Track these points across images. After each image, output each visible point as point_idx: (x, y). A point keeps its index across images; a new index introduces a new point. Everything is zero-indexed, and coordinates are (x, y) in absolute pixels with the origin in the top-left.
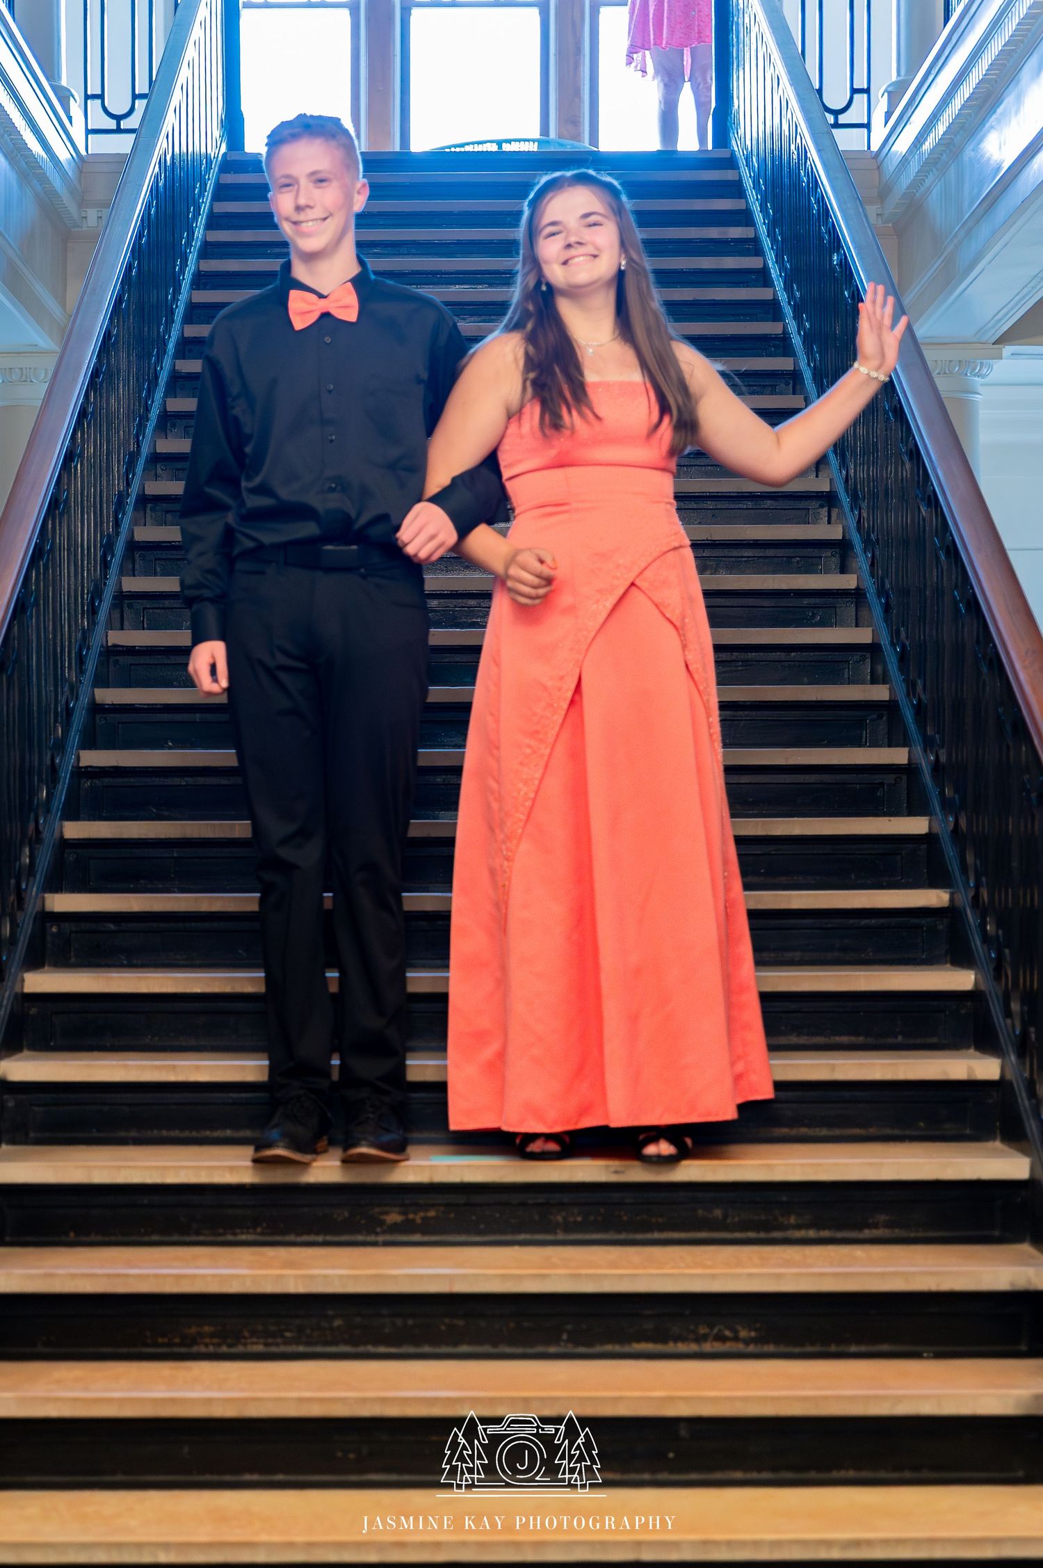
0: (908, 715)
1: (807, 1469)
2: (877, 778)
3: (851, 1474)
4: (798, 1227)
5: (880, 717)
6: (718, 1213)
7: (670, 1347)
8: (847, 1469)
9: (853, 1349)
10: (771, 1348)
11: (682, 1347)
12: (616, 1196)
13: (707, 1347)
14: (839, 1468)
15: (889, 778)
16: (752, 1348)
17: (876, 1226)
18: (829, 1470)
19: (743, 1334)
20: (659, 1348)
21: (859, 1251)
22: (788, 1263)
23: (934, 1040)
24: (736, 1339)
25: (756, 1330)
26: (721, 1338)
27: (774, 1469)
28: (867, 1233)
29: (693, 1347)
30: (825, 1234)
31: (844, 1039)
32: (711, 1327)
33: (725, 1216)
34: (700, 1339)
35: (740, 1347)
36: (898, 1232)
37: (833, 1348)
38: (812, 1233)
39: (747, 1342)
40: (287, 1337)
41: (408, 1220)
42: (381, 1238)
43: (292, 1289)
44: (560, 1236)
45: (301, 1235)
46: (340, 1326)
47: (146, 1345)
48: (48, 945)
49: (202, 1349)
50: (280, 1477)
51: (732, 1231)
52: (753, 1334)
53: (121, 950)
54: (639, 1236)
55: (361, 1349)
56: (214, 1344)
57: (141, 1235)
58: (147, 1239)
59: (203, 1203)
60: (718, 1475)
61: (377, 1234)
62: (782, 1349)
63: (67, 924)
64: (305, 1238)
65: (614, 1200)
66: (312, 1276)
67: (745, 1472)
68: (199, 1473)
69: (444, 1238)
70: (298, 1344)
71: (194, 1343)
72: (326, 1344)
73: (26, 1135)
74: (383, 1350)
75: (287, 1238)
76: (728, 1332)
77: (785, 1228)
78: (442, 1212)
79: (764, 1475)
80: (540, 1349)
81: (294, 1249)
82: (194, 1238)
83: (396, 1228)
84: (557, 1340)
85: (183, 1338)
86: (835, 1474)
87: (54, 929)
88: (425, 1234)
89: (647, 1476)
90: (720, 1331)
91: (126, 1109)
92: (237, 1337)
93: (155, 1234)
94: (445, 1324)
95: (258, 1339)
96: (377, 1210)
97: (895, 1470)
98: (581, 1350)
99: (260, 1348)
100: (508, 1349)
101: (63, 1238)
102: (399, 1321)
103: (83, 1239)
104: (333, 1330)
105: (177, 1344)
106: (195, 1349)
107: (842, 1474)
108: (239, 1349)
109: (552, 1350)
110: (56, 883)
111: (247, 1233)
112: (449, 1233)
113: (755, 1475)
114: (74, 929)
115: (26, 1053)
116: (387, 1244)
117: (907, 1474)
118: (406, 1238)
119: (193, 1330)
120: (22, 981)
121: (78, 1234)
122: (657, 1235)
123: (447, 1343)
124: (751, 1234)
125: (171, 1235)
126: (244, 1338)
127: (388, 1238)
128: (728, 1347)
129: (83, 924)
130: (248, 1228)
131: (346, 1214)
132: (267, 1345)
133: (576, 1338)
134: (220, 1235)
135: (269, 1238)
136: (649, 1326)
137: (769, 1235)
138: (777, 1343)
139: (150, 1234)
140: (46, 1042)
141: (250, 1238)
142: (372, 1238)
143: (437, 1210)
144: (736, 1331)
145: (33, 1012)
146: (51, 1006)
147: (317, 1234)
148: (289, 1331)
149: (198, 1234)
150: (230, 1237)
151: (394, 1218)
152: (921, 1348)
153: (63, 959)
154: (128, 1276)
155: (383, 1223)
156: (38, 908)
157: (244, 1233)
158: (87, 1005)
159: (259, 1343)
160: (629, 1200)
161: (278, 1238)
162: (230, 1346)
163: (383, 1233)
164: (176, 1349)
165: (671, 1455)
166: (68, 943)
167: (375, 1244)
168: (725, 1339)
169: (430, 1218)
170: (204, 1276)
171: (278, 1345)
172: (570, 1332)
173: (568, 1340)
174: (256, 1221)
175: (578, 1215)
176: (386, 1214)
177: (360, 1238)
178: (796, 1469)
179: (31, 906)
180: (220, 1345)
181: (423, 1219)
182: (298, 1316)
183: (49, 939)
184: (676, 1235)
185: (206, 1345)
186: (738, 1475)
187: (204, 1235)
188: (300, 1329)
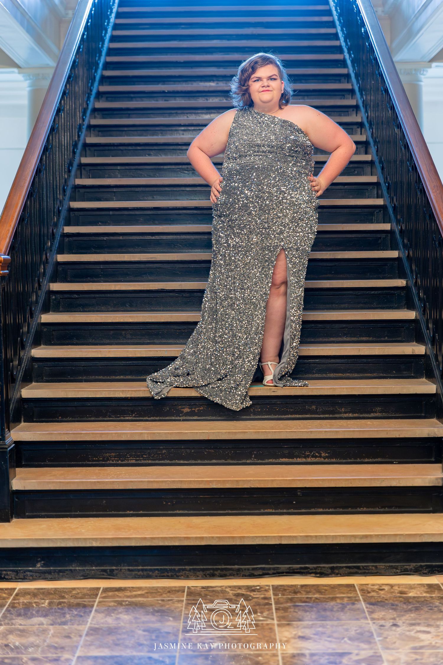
0: (391, 211)
1: (347, 507)
2: (379, 235)
3: (365, 509)
4: (345, 413)
5: (380, 211)
6: (314, 407)
7: (295, 460)
8: (363, 507)
9: (366, 460)
10: (334, 460)
11: (299, 460)
12: (274, 401)
13: (309, 460)
14: (360, 507)
15: (383, 235)
16: (326, 460)
17: (376, 412)
18: (356, 508)
19: (323, 455)
20: (291, 460)
21: (369, 422)
22: (341, 427)
23: (400, 339)
24: (320, 457)
25: (328, 453)
26: (313, 456)
27: (335, 508)
28: (372, 415)
29: (304, 460)
30: (356, 415)
31: (364, 339)
32: (311, 452)
33: (317, 409)
34: (306, 457)
35: (322, 460)
36: (384, 415)
37: (358, 460)
38: (351, 415)
39: (325, 458)
40: (144, 457)
41: (192, 411)
42: (181, 418)
43: (146, 439)
44: (252, 417)
45: (150, 417)
46: (165, 452)
47: (90, 461)
48: (52, 304)
49: (111, 462)
50: (141, 512)
51: (319, 414)
52: (327, 455)
53: (80, 305)
54: (283, 417)
55: (174, 462)
56: (115, 460)
57: (87, 417)
58: (89, 419)
59: (112, 405)
60: (313, 510)
61: (180, 416)
62: (339, 460)
63: (58, 295)
64: (152, 418)
65: (273, 403)
66: (154, 433)
67: (323, 509)
68: (109, 511)
69: (207, 418)
70: (148, 460)
71: (108, 460)
72: (160, 460)
73: (42, 379)
74: (182, 462)
75: (145, 418)
76: (317, 454)
77: (341, 413)
78: (206, 408)
79: (331, 510)
80: (244, 461)
81: (147, 423)
82: (108, 419)
83: (187, 414)
84: (250, 458)
85: (104, 458)
86: (359, 509)
87: (54, 297)
88: (199, 416)
89: (285, 511)
90: (314, 453)
91: (82, 368)
92: (125, 457)
93: (93, 417)
94: (206, 452)
95: (133, 458)
96: (180, 407)
97: (382, 507)
98: (260, 461)
99: (134, 462)
100: (231, 462)
101: (56, 419)
102: (188, 451)
103: (64, 419)
104: (162, 454)
105: (101, 460)
106: (108, 462)
107: (361, 509)
108: (126, 462)
109: (248, 461)
110: (54, 279)
111: (129, 416)
112: (209, 416)
113: (327, 510)
114: (61, 297)
115: (42, 346)
116: (184, 420)
117: (387, 509)
118: (191, 418)
119: (108, 455)
120: (41, 318)
121: (62, 418)
122: (290, 416)
123: (207, 459)
124: (327, 416)
125: (99, 417)
126: (128, 457)
127: (184, 418)
128: (317, 460)
129: (65, 295)
130: (129, 414)
131: (168, 409)
132: (136, 460)
133: (257, 457)
134: (119, 417)
135: (138, 418)
136: (286, 452)
137: (334, 416)
138: (336, 458)
139: (91, 417)
140: (50, 342)
141: (130, 418)
142: (178, 418)
143: (204, 407)
144: (320, 454)
145: (45, 330)
146: (52, 328)
147: (157, 417)
148: (145, 455)
149: (110, 417)
150: (122, 418)
151: (187, 410)
152: (393, 460)
153: (57, 309)
154: (82, 433)
155: (183, 412)
156: (47, 289)
157: (127, 417)
158: (67, 327)
159: (133, 460)
160: (278, 403)
161: (141, 418)
162: (122, 461)
163: (182, 416)
164: (101, 462)
165: (294, 502)
166: (59, 302)
167: (179, 420)
168: (316, 457)
169: (201, 410)
170: (112, 433)
171: (141, 460)
172: (255, 454)
173: (255, 458)
174: (133, 412)
175: (259, 408)
176: (184, 408)
177: (173, 418)
178: (343, 507)
179: (44, 289)
180: (118, 461)
181: (198, 410)
182: (149, 449)
183: (52, 301)
184: (297, 416)
185: (113, 461)
186: (321, 510)
187: (112, 417)
188: (149, 454)
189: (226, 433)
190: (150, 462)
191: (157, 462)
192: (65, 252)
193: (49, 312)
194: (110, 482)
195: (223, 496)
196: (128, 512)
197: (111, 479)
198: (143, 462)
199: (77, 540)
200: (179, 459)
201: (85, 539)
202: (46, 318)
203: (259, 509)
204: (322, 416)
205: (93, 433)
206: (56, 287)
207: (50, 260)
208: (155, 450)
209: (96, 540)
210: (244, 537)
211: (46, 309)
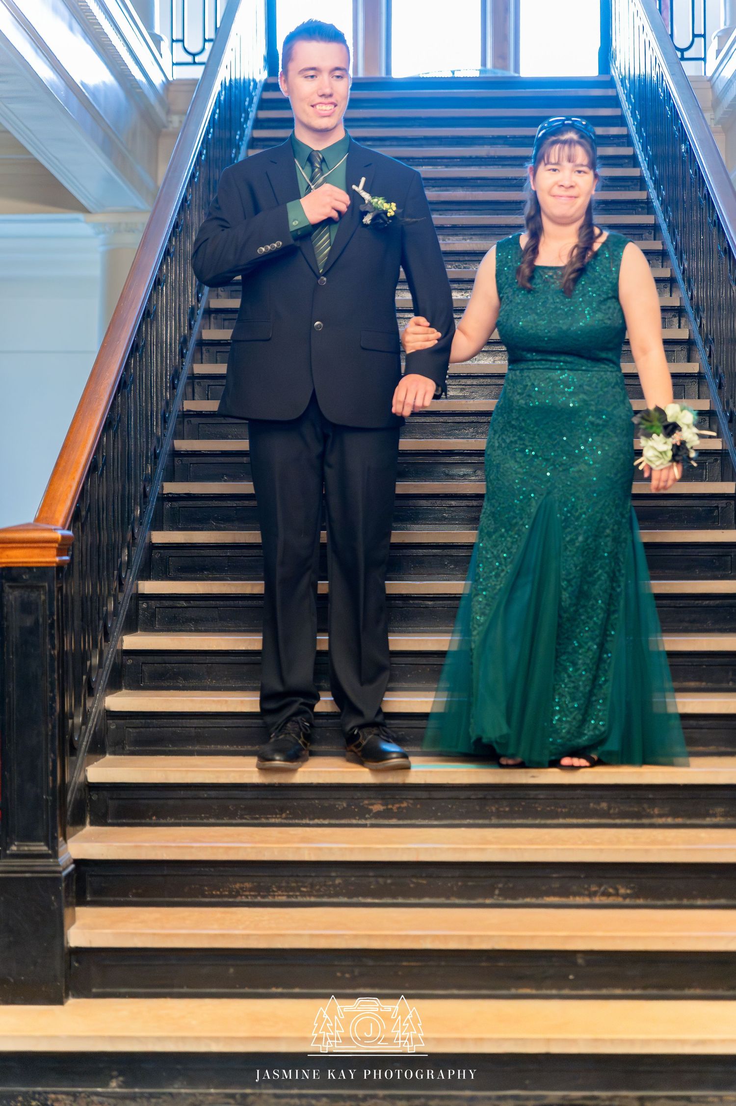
1: (666, 987)
2: (714, 503)
3: (699, 992)
4: (661, 816)
5: (716, 461)
6: (604, 805)
7: (571, 900)
9: (699, 902)
10: (641, 901)
11: (579, 900)
12: (533, 793)
13: (597, 900)
14: (689, 987)
15: (722, 503)
16: (628, 901)
17: (714, 815)
19: (622, 891)
20: (563, 900)
21: (703, 833)
22: (653, 841)
24: (617, 894)
25: (631, 888)
26: (606, 894)
27: (644, 988)
28: (708, 821)
29: (587, 900)
30: (680, 821)
31: (691, 684)
32: (600, 886)
33: (609, 808)
34: (592, 895)
35: (620, 900)
36: (730, 820)
37: (685, 902)
38: (669, 820)
39: (625, 897)
40: (303, 891)
41: (388, 809)
42: (368, 822)
43: (307, 858)
44: (494, 821)
45: (313, 819)
46: (340, 884)
47: (205, 896)
48: (140, 616)
49: (244, 899)
50: (297, 990)
51: (614, 818)
52: (629, 891)
53: (190, 620)
54: (549, 822)
55: (355, 900)
56: (251, 895)
57: (202, 819)
58: (205, 821)
59: (246, 797)
60: (604, 992)
61: (366, 819)
62: (649, 902)
63: (153, 602)
64: (316, 821)
65: (532, 796)
66: (320, 849)
67: (624, 988)
68: (240, 987)
69: (413, 822)
70: (310, 896)
71: (238, 894)
72: (330, 896)
73: (123, 748)
74: (369, 900)
75: (304, 822)
76: (611, 890)
77: (651, 817)
78: (412, 804)
79: (638, 991)
80: (480, 901)
81: (308, 829)
82: (239, 821)
83: (378, 815)
84: (491, 895)
85: (231, 891)
86: (687, 992)
87: (144, 606)
88: (399, 819)
89: (554, 992)
90: (606, 889)
91: (193, 730)
92: (268, 891)
93: (211, 818)
94: (413, 883)
95: (282, 892)
96: (366, 802)
97: (729, 989)
98: (509, 901)
99: (284, 899)
100: (457, 901)
101: (148, 821)
102: (381, 880)
103: (162, 821)
104: (335, 886)
105: (225, 896)
106: (239, 899)
107: (692, 992)
108: (270, 899)
109: (488, 901)
110: (146, 574)
111: (275, 818)
112: (417, 818)
113: (630, 992)
114: (158, 605)
115: (124, 691)
116: (373, 826)
118: (386, 822)
119: (238, 886)
120: (122, 641)
121: (158, 818)
122: (561, 821)
123: (415, 896)
124: (627, 821)
125: (223, 819)
126: (273, 891)
127: (374, 821)
128: (611, 900)
129: (164, 602)
130: (276, 814)
131: (345, 805)
132: (288, 896)
133: (505, 894)
134: (257, 819)
135: (290, 822)
136: (556, 885)
137: (640, 822)
138: (646, 897)
139: (208, 818)
140: (138, 684)
141: (277, 821)
142: (363, 822)
143: (408, 803)
144: (617, 890)
145: (130, 662)
146: (141, 659)
147: (324, 819)
148: (305, 887)
149: (242, 818)
150: (264, 821)
151: (378, 807)
153: (150, 627)
154: (192, 847)
155: (370, 811)
156: (134, 591)
157: (272, 818)
158: (166, 658)
159: (283, 895)
160: (542, 797)
161: (297, 821)
162: (263, 897)
163: (370, 818)
164: (226, 899)
165: (571, 977)
166: (153, 615)
167: (365, 826)
168: (609, 895)
169: (403, 808)
170: (246, 848)
171: (296, 896)
172: (500, 889)
173: (499, 895)
174: (282, 810)
175: (507, 806)
176: (372, 804)
177: (354, 822)
178: (659, 988)
179: (129, 590)
180: (255, 896)
181: (398, 808)
182: (310, 876)
183: (141, 612)
184: (575, 821)
185: (247, 896)
186: (618, 992)
187: (246, 819)
188: (312, 886)
189: (448, 849)
190: (313, 899)
191: (325, 900)
192: (165, 527)
193: (136, 631)
194: (243, 935)
195: (443, 963)
196: (274, 990)
197: (244, 929)
198: (300, 899)
199: (183, 1039)
200: (365, 895)
201: (198, 1039)
202: (132, 642)
203: (508, 988)
204: (618, 821)
205: (212, 848)
206: (148, 587)
207: (139, 540)
208: (322, 879)
209: (217, 1039)
210: (481, 1040)
211: (131, 627)
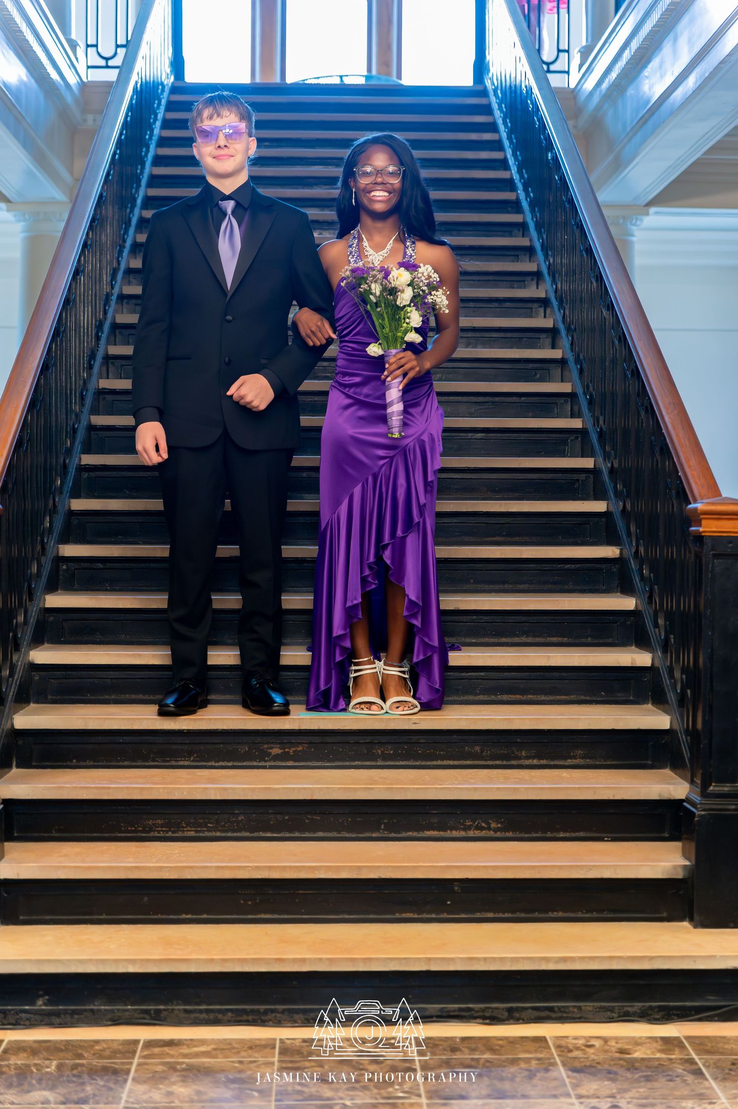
0: (594, 438)
1: (533, 911)
2: (575, 476)
3: (560, 914)
4: (527, 758)
5: (577, 438)
6: (477, 749)
7: (448, 834)
8: (558, 911)
9: (562, 835)
10: (510, 834)
11: (455, 834)
12: (414, 738)
13: (471, 834)
14: (553, 911)
15: (583, 476)
16: (499, 834)
17: (575, 757)
18: (547, 912)
19: (493, 825)
20: (442, 834)
21: (564, 773)
22: (521, 781)
23: (610, 640)
24: (489, 829)
25: (501, 823)
26: (479, 828)
27: (514, 912)
28: (569, 762)
29: (462, 834)
30: (544, 762)
31: (554, 639)
32: (474, 821)
33: (482, 751)
34: (468, 828)
35: (491, 834)
36: (588, 761)
37: (549, 834)
38: (535, 762)
39: (495, 830)
40: (209, 827)
41: (285, 752)
42: (268, 764)
43: (213, 796)
44: (380, 763)
45: (219, 761)
46: (242, 820)
47: (121, 832)
48: (61, 577)
49: (156, 834)
50: (205, 916)
51: (486, 760)
52: (499, 825)
53: (106, 580)
54: (429, 763)
55: (256, 834)
56: (163, 831)
57: (116, 760)
58: (121, 763)
59: (156, 741)
60: (478, 915)
61: (266, 761)
62: (518, 835)
63: (72, 564)
64: (221, 764)
65: (413, 741)
66: (226, 789)
67: (494, 913)
68: (154, 914)
69: (308, 763)
70: (216, 831)
71: (151, 830)
72: (234, 831)
73: (46, 697)
74: (269, 835)
75: (210, 764)
76: (483, 824)
77: (519, 758)
78: (307, 748)
79: (506, 915)
80: (368, 834)
81: (214, 771)
82: (152, 763)
83: (276, 758)
84: (378, 830)
85: (144, 827)
86: (550, 915)
87: (65, 567)
88: (296, 761)
89: (434, 916)
90: (479, 823)
91: (109, 681)
92: (178, 827)
93: (127, 761)
94: (308, 819)
95: (191, 828)
96: (266, 746)
97: (587, 912)
98: (394, 835)
99: (192, 834)
100: (347, 835)
101: (69, 763)
102: (279, 817)
103: (82, 763)
104: (238, 822)
105: (140, 831)
106: (152, 834)
107: (555, 915)
108: (179, 834)
109: (374, 835)
110: (66, 538)
112: (312, 761)
113: (501, 915)
114: (77, 567)
115: (46, 645)
116: (271, 767)
117: (595, 915)
118: (284, 764)
119: (150, 822)
120: (45, 600)
121: (78, 761)
122: (439, 763)
123: (310, 831)
124: (498, 763)
125: (137, 761)
126: (183, 827)
127: (273, 764)
128: (483, 833)
129: (82, 564)
130: (185, 757)
131: (247, 749)
132: (197, 831)
133: (390, 828)
134: (167, 761)
135: (198, 764)
136: (435, 820)
137: (509, 763)
138: (514, 831)
139: (121, 759)
140: (59, 639)
141: (186, 763)
142: (262, 764)
143: (303, 747)
144: (489, 824)
145: (51, 619)
146: (62, 616)
147: (228, 761)
148: (211, 823)
149: (154, 760)
150: (173, 763)
151: (276, 751)
152: (603, 835)
153: (70, 586)
154: (110, 788)
155: (270, 754)
156: (55, 554)
157: (182, 760)
158: (85, 616)
159: (191, 831)
160: (422, 741)
161: (204, 764)
162: (174, 832)
163: (269, 760)
164: (140, 834)
165: (449, 903)
166: (73, 576)
167: (264, 767)
168: (482, 829)
169: (299, 751)
170: (158, 788)
171: (203, 832)
172: (385, 824)
173: (385, 829)
174: (191, 753)
175: (391, 750)
176: (271, 748)
177: (255, 764)
178: (527, 911)
179: (50, 553)
180: (167, 832)
181: (295, 752)
182: (216, 814)
183: (61, 573)
184: (451, 763)
185: (159, 832)
186: (490, 915)
187: (157, 761)
188: (217, 822)
189: (339, 789)
190: (218, 834)
191: (230, 834)
192: (82, 495)
193: (57, 590)
194: (156, 867)
195: (335, 892)
196: (184, 916)
197: (156, 862)
198: (207, 834)
199: (103, 961)
200: (265, 830)
201: (116, 961)
202: (54, 600)
203: (393, 913)
205: (128, 788)
206: (68, 550)
207: (59, 507)
208: (226, 816)
209: (133, 961)
210: (369, 959)
211: (53, 587)
